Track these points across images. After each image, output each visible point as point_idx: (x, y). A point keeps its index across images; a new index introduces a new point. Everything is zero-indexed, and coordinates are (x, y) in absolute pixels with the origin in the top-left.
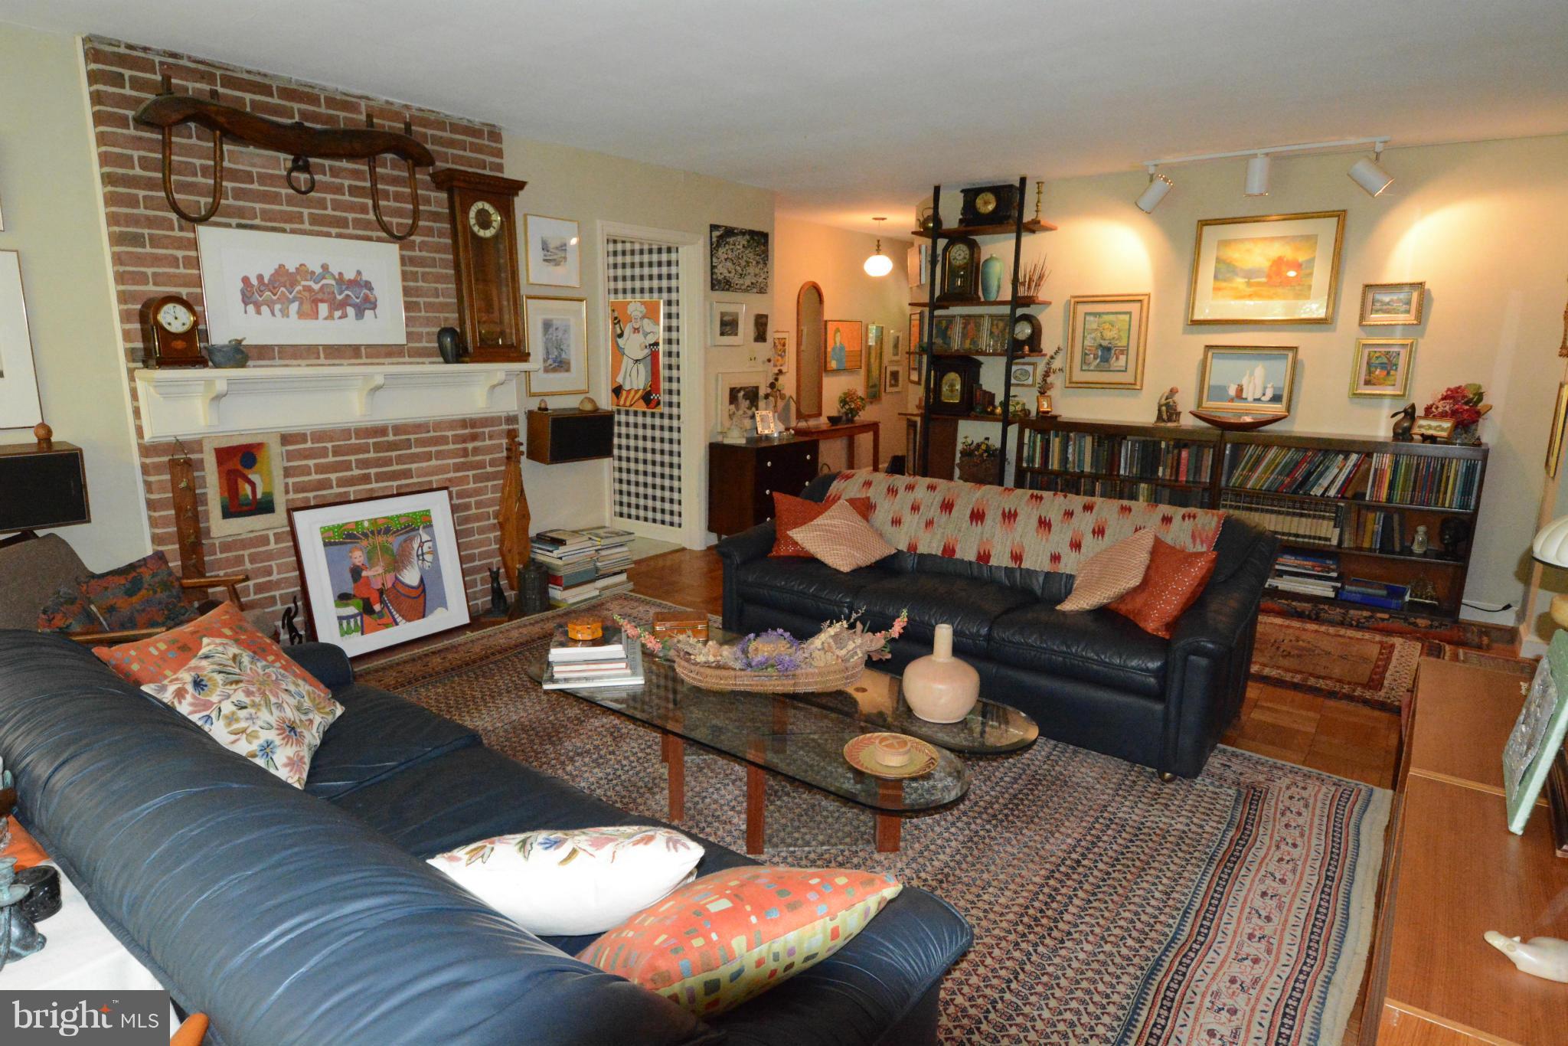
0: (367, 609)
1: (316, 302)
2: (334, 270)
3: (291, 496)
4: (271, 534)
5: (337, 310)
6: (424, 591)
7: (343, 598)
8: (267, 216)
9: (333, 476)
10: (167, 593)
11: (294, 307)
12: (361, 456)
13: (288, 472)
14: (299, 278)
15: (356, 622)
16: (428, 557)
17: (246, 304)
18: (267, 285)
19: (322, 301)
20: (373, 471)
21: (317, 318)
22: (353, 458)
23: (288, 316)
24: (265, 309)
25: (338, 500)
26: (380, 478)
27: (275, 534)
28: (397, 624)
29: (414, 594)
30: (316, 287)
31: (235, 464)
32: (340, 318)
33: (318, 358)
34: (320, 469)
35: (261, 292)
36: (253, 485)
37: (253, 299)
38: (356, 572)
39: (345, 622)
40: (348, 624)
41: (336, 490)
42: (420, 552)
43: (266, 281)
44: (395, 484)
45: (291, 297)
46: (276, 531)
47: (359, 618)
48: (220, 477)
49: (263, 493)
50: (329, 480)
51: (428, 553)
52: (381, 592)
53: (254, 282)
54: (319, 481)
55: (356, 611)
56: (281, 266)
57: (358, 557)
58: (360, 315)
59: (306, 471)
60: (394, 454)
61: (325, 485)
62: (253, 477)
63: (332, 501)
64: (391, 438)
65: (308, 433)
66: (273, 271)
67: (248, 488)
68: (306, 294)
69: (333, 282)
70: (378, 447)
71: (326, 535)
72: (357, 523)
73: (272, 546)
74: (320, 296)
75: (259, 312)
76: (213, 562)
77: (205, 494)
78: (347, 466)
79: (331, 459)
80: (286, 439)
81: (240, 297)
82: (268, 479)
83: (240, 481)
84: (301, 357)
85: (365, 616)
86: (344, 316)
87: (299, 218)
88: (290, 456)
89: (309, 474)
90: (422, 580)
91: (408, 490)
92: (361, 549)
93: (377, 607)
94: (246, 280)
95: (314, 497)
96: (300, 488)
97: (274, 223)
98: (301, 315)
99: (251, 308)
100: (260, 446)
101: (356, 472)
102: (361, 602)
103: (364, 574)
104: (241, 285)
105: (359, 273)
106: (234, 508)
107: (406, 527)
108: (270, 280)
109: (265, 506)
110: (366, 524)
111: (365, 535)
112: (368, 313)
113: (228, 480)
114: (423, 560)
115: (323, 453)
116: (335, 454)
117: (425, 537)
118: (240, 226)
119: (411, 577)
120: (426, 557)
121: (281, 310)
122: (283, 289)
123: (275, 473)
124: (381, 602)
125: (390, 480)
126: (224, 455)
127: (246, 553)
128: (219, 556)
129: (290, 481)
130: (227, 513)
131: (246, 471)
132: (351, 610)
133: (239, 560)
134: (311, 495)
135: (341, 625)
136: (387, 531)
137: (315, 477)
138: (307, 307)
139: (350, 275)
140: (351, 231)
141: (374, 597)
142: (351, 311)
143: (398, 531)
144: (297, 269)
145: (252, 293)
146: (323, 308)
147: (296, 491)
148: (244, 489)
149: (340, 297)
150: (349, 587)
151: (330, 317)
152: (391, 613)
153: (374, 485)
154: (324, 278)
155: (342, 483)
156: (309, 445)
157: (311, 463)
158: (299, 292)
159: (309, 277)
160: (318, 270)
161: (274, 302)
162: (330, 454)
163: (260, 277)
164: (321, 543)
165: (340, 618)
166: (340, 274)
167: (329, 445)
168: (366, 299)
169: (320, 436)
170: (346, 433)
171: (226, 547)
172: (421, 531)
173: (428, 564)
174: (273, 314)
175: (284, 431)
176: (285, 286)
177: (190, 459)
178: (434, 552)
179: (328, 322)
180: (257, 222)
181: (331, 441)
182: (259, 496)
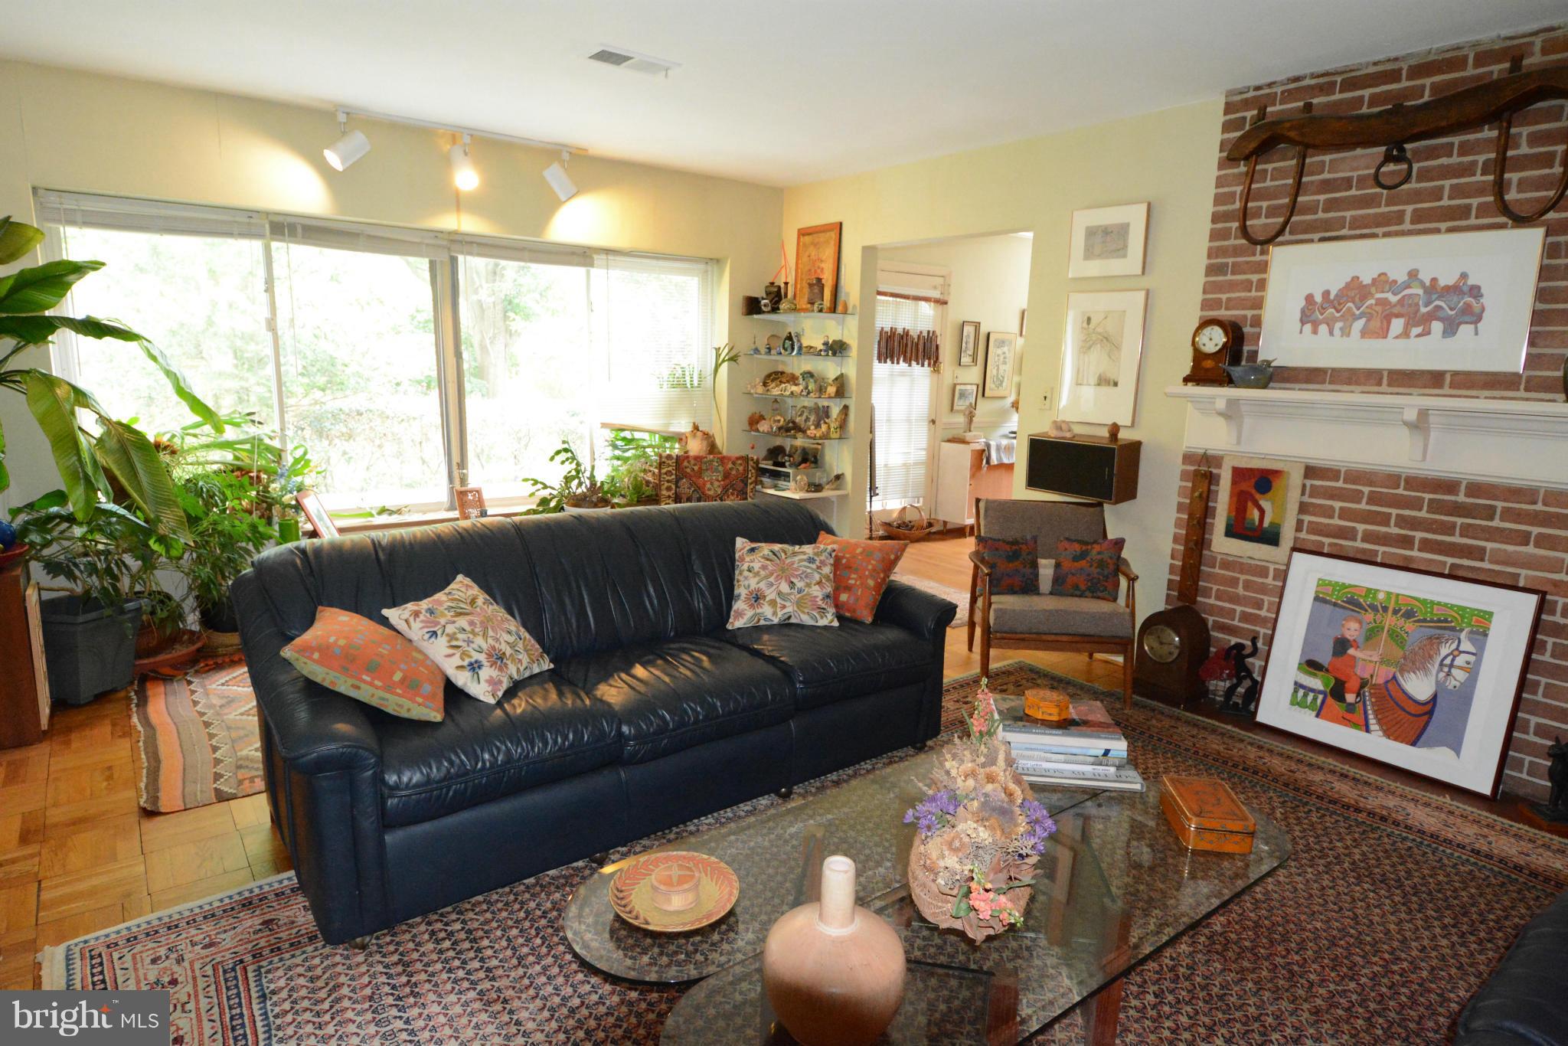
0: (1337, 692)
1: (1388, 318)
2: (1426, 277)
3: (1303, 535)
4: (1272, 567)
5: (1417, 325)
6: (1430, 713)
7: (1311, 665)
8: (1356, 223)
9: (1361, 527)
10: (1098, 570)
11: (1359, 324)
12: (1407, 512)
13: (1303, 508)
14: (1373, 290)
15: (1315, 699)
16: (1459, 675)
17: (1303, 322)
18: (1332, 302)
19: (1398, 316)
20: (1419, 535)
21: (1386, 337)
22: (1394, 512)
23: (1348, 335)
24: (1323, 329)
25: (1359, 556)
26: (1426, 545)
27: (1275, 569)
28: (1368, 730)
29: (1413, 709)
30: (1394, 299)
31: (1248, 486)
32: (1418, 336)
33: (1379, 384)
34: (1344, 514)
35: (1323, 310)
36: (1262, 512)
37: (1313, 318)
38: (1342, 646)
39: (1301, 692)
40: (1305, 695)
41: (1359, 544)
42: (1448, 661)
43: (1332, 297)
44: (1450, 560)
45: (1358, 313)
46: (1277, 566)
47: (1320, 697)
48: (1231, 496)
49: (1271, 523)
50: (1354, 530)
51: (1461, 668)
52: (1364, 684)
53: (1318, 299)
54: (1341, 528)
55: (1321, 688)
56: (1356, 278)
57: (1352, 630)
58: (1450, 330)
59: (1328, 512)
60: (1459, 521)
61: (1349, 534)
62: (1265, 504)
63: (1351, 555)
64: (1461, 498)
65: (1343, 470)
66: (1342, 285)
67: (1256, 514)
68: (1379, 308)
69: (1420, 292)
70: (1435, 508)
71: (1319, 589)
72: (1369, 590)
73: (1269, 580)
74: (1395, 310)
75: (1315, 332)
76: (1210, 575)
77: (1215, 508)
78: (1385, 520)
79: (1363, 506)
80: (1310, 471)
81: (1298, 315)
82: (1281, 509)
83: (1250, 504)
84: (1357, 383)
85: (1330, 700)
86: (1427, 333)
87: (1399, 218)
88: (1315, 492)
89: (1331, 517)
90: (1434, 698)
91: (1470, 575)
92: (1360, 623)
93: (1350, 698)
94: (1309, 298)
95: (1330, 545)
96: (1315, 529)
97: (1364, 229)
98: (1365, 333)
99: (1308, 327)
100: (1277, 473)
101: (1394, 530)
102: (1332, 682)
103: (1351, 651)
104: (1303, 303)
105: (1464, 276)
106: (1238, 530)
107: (1439, 621)
108: (1337, 295)
109: (1271, 538)
110: (1381, 596)
111: (1374, 608)
112: (1465, 330)
113: (1239, 501)
114: (1449, 674)
115: (1356, 497)
116: (1370, 501)
117: (1466, 646)
118: (1322, 240)
119: (1419, 687)
120: (1454, 671)
121: (1341, 329)
122: (1350, 304)
123: (1289, 506)
124: (1358, 695)
125: (1440, 552)
126: (1240, 474)
127: (1243, 577)
128: (1217, 570)
129: (1307, 518)
130: (1230, 533)
131: (1258, 496)
132: (1316, 683)
133: (1234, 582)
134: (1327, 541)
135: (1296, 691)
136: (1409, 614)
137: (1336, 521)
138: (1376, 324)
139: (1447, 279)
140: (1473, 221)
141: (1353, 684)
142: (1437, 327)
143: (1425, 620)
144: (1374, 280)
145: (1312, 313)
146: (1397, 325)
147: (1309, 532)
148: (1252, 514)
149: (1423, 310)
150: (1325, 657)
151: (1406, 334)
152: (1365, 712)
153: (1415, 553)
154: (1408, 287)
155: (1368, 537)
156: (1340, 484)
157: (1337, 505)
158: (1370, 307)
159: (1387, 288)
160: (1401, 277)
161: (1336, 320)
162: (1365, 500)
163: (1326, 294)
164: (1313, 595)
165: (1298, 686)
166: (1434, 280)
167: (1366, 490)
168: (1467, 310)
169: (1357, 476)
170: (1393, 479)
171: (1226, 565)
172: (1463, 636)
173: (1454, 683)
174: (1331, 333)
175: (1313, 462)
176: (1353, 302)
177: (1211, 473)
178: (1473, 671)
179: (1402, 342)
180: (1344, 232)
181: (1371, 484)
182: (1266, 524)
